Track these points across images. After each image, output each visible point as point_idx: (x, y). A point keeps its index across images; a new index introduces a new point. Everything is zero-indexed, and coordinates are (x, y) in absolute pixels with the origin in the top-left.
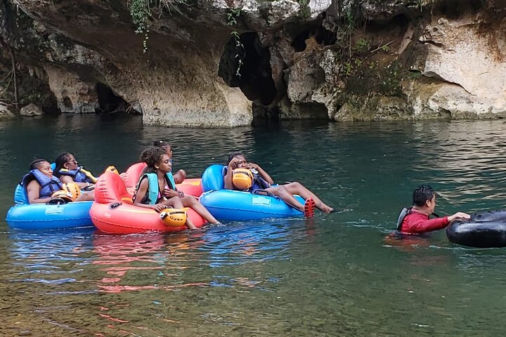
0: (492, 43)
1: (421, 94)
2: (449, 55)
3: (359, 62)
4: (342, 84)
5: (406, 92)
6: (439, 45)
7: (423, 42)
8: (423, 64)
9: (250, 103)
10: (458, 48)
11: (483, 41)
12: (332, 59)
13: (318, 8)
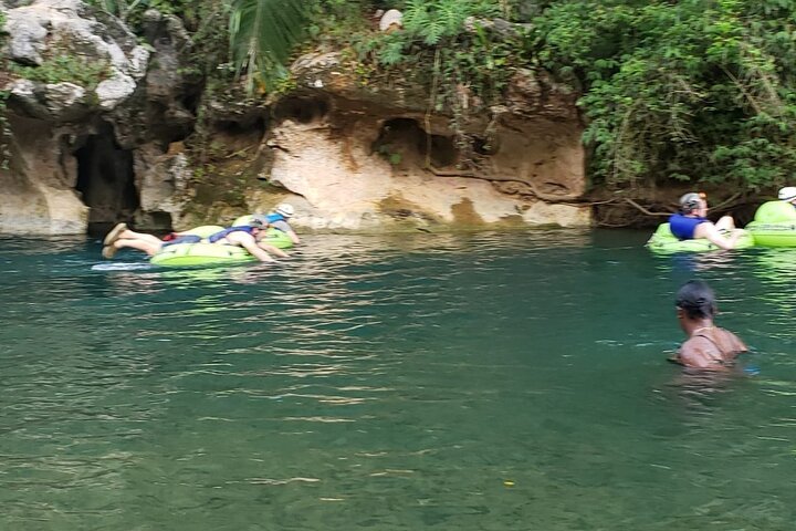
0: (345, 151)
1: (263, 205)
2: (294, 162)
3: (212, 168)
4: (192, 192)
5: (248, 202)
6: (286, 151)
7: (271, 147)
8: (269, 172)
9: (85, 209)
10: (305, 154)
11: (335, 148)
12: (184, 163)
13: (109, 95)
